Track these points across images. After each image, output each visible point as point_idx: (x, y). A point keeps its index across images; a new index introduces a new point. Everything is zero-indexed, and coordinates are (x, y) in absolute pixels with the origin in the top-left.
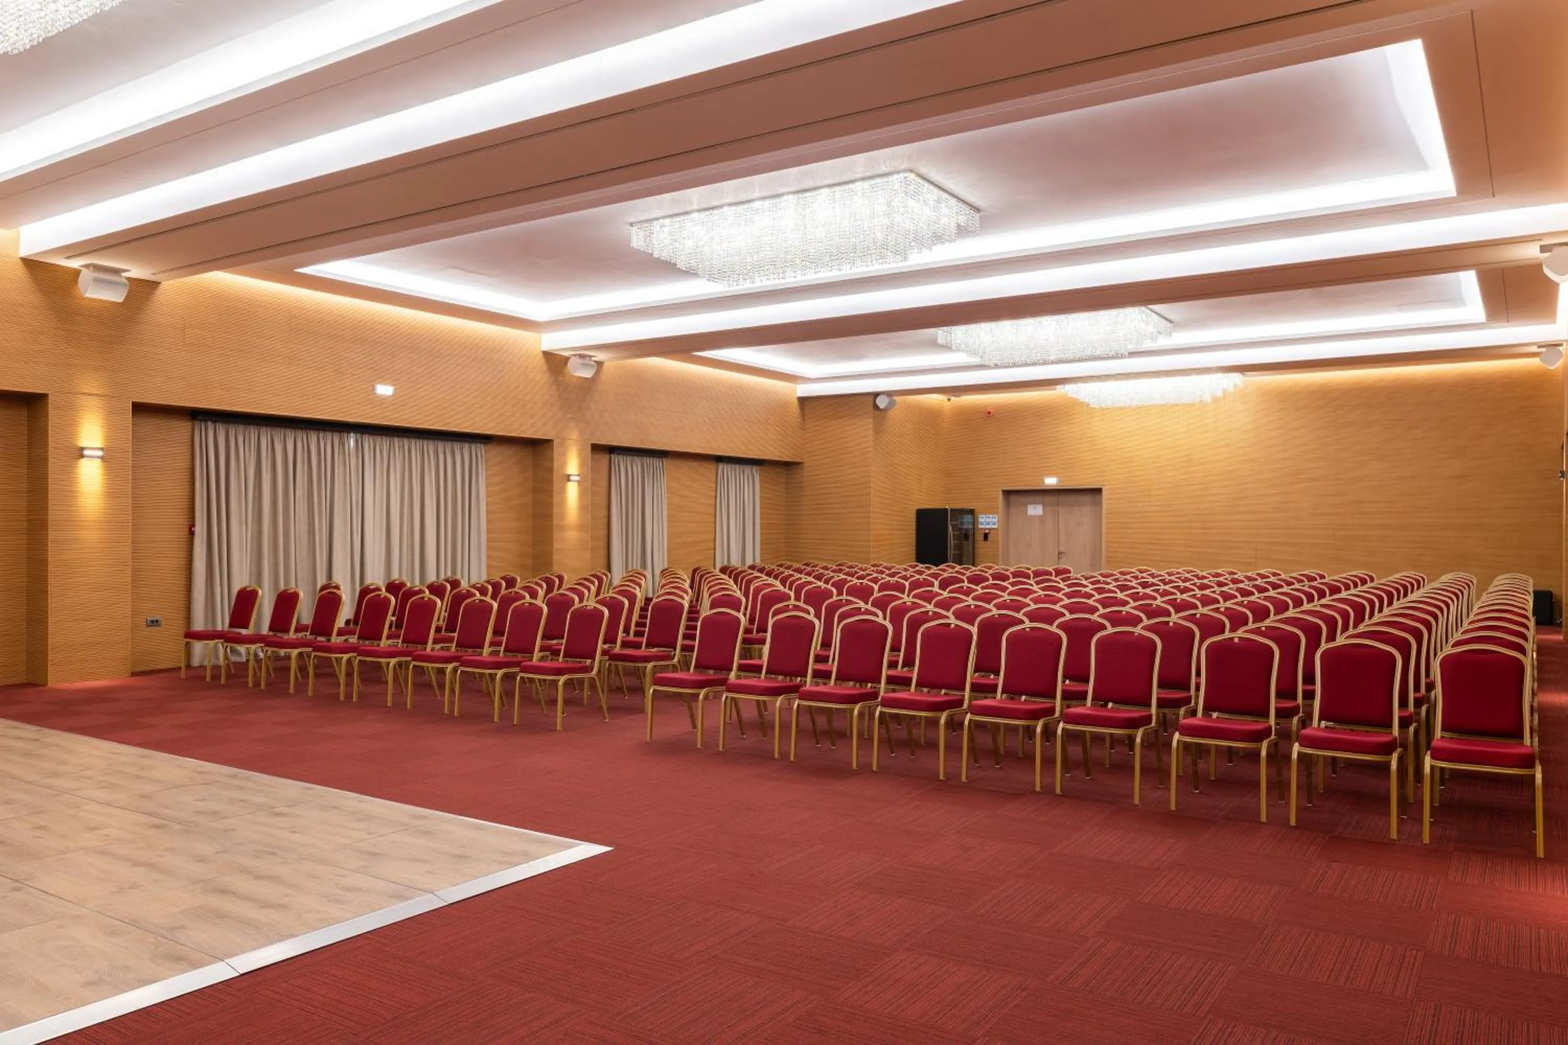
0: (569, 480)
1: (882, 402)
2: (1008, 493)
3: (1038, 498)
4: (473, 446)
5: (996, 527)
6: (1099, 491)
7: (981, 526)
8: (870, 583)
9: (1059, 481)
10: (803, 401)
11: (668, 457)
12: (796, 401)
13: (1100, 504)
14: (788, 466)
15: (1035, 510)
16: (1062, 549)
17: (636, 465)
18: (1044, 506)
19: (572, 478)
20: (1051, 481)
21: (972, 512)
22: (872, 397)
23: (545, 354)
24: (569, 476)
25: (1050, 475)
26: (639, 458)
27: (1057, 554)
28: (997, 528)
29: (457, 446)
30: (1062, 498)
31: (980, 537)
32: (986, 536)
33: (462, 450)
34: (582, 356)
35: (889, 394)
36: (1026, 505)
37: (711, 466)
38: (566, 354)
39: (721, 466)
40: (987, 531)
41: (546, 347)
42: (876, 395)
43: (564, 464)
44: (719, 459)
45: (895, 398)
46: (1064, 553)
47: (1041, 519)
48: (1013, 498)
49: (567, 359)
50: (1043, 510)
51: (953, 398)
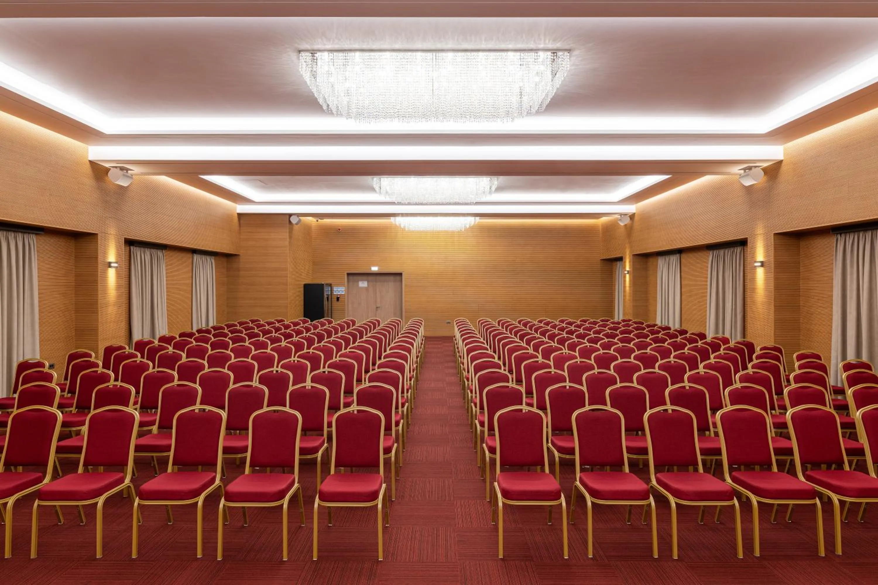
0: (110, 266)
1: (294, 220)
2: (348, 274)
3: (365, 277)
4: (26, 236)
5: (343, 293)
6: (400, 274)
7: (334, 293)
8: (291, 332)
9: (379, 269)
10: (240, 215)
11: (167, 249)
12: (236, 215)
13: (401, 281)
14: (228, 256)
15: (363, 284)
16: (378, 305)
17: (147, 254)
18: (368, 282)
19: (112, 265)
20: (375, 269)
21: (330, 285)
22: (288, 217)
23: (90, 162)
24: (110, 263)
25: (374, 265)
26: (149, 249)
27: (375, 308)
28: (345, 295)
29: (11, 235)
30: (378, 278)
31: (335, 300)
32: (338, 299)
33: (15, 238)
34: (122, 169)
35: (299, 215)
36: (358, 282)
37: (189, 255)
38: (107, 165)
39: (196, 256)
40: (339, 296)
41: (92, 157)
42: (290, 215)
43: (105, 254)
44: (194, 251)
45: (301, 218)
46: (379, 307)
47: (367, 289)
48: (351, 278)
49: (107, 170)
50: (368, 285)
51: (319, 220)
